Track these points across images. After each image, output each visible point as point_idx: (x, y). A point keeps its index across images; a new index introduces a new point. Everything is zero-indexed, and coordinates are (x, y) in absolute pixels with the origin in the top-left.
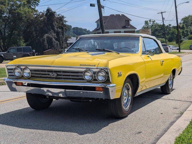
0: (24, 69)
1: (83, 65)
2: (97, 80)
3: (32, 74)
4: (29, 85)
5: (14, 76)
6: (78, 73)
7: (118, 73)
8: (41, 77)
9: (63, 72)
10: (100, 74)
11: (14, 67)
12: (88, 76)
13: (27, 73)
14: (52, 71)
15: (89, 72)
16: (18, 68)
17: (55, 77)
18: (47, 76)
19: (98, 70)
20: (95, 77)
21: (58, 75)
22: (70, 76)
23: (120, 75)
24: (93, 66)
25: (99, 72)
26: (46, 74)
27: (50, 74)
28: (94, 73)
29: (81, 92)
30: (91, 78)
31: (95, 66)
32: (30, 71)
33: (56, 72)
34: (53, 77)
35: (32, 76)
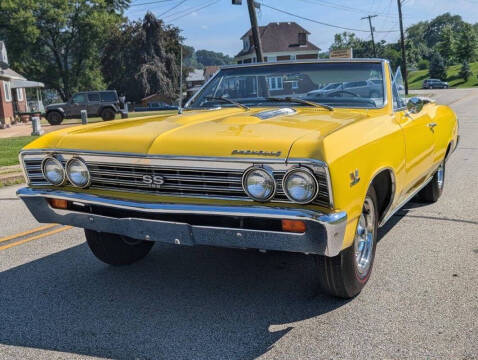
0: (72, 162)
1: (242, 153)
2: (285, 198)
3: (92, 175)
4: (87, 208)
5: (44, 180)
6: (226, 175)
7: (352, 175)
8: (118, 186)
9: (181, 173)
10: (296, 180)
11: (43, 157)
12: (256, 186)
13: (78, 173)
14: (150, 171)
15: (261, 173)
16: (55, 160)
17: (159, 187)
18: (136, 183)
19: (288, 168)
20: (279, 187)
21: (166, 181)
22: (202, 183)
23: (355, 180)
24: (272, 154)
25: (292, 174)
26: (133, 179)
27: (144, 177)
28: (278, 176)
29: (239, 232)
30: (268, 192)
31: (279, 154)
32: (89, 167)
33: (161, 172)
34: (154, 186)
35: (94, 184)
